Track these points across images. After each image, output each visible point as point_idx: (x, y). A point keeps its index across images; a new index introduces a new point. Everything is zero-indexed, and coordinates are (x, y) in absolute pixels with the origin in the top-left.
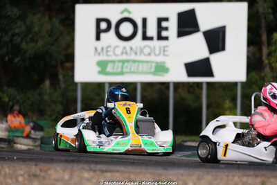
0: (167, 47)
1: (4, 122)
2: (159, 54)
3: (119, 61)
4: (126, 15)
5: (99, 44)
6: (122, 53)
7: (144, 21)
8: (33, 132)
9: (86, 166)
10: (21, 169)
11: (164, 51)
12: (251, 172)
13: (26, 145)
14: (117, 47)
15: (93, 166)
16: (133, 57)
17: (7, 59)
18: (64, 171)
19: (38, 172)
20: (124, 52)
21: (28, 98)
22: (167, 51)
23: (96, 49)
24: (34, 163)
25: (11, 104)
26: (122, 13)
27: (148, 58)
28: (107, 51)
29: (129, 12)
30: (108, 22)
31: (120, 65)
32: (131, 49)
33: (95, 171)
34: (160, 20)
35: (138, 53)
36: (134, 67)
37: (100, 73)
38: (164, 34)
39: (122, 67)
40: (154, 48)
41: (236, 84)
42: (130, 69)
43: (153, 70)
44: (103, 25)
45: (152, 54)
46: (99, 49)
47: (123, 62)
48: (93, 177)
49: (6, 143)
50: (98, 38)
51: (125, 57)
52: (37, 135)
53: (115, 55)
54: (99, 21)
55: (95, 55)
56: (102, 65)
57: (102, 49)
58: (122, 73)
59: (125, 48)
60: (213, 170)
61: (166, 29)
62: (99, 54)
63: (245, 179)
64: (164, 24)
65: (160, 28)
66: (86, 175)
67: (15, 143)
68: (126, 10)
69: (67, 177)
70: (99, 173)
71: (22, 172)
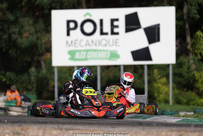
0: (118, 39)
1: (3, 96)
2: (113, 45)
3: (84, 51)
4: (88, 17)
5: (69, 39)
6: (86, 45)
7: (101, 21)
8: (23, 102)
9: (56, 126)
10: (8, 129)
11: (116, 43)
12: (175, 129)
13: (17, 112)
14: (82, 40)
15: (61, 126)
16: (94, 47)
17: (4, 50)
18: (39, 129)
19: (20, 131)
20: (87, 44)
21: (20, 79)
22: (118, 43)
23: (67, 42)
24: (18, 125)
25: (8, 82)
26: (85, 15)
27: (105, 48)
28: (75, 44)
29: (90, 15)
30: (75, 22)
31: (85, 53)
32: (92, 41)
33: (61, 129)
34: (113, 21)
35: (97, 44)
36: (95, 54)
37: (70, 59)
38: (116, 30)
39: (86, 55)
40: (109, 40)
41: (168, 66)
42: (92, 56)
43: (108, 56)
44: (72, 25)
45: (108, 45)
46: (69, 42)
47: (87, 51)
48: (60, 134)
49: (3, 111)
50: (68, 34)
51: (88, 48)
52: (26, 105)
53: (81, 46)
54: (68, 22)
55: (66, 46)
56: (72, 54)
57: (72, 42)
58: (86, 59)
59: (88, 41)
60: (147, 127)
61: (117, 27)
62: (70, 46)
63: (169, 133)
64: (116, 23)
65: (113, 26)
66: (55, 132)
67: (9, 111)
68: (88, 14)
69: (40, 134)
70: (64, 131)
71: (8, 131)
